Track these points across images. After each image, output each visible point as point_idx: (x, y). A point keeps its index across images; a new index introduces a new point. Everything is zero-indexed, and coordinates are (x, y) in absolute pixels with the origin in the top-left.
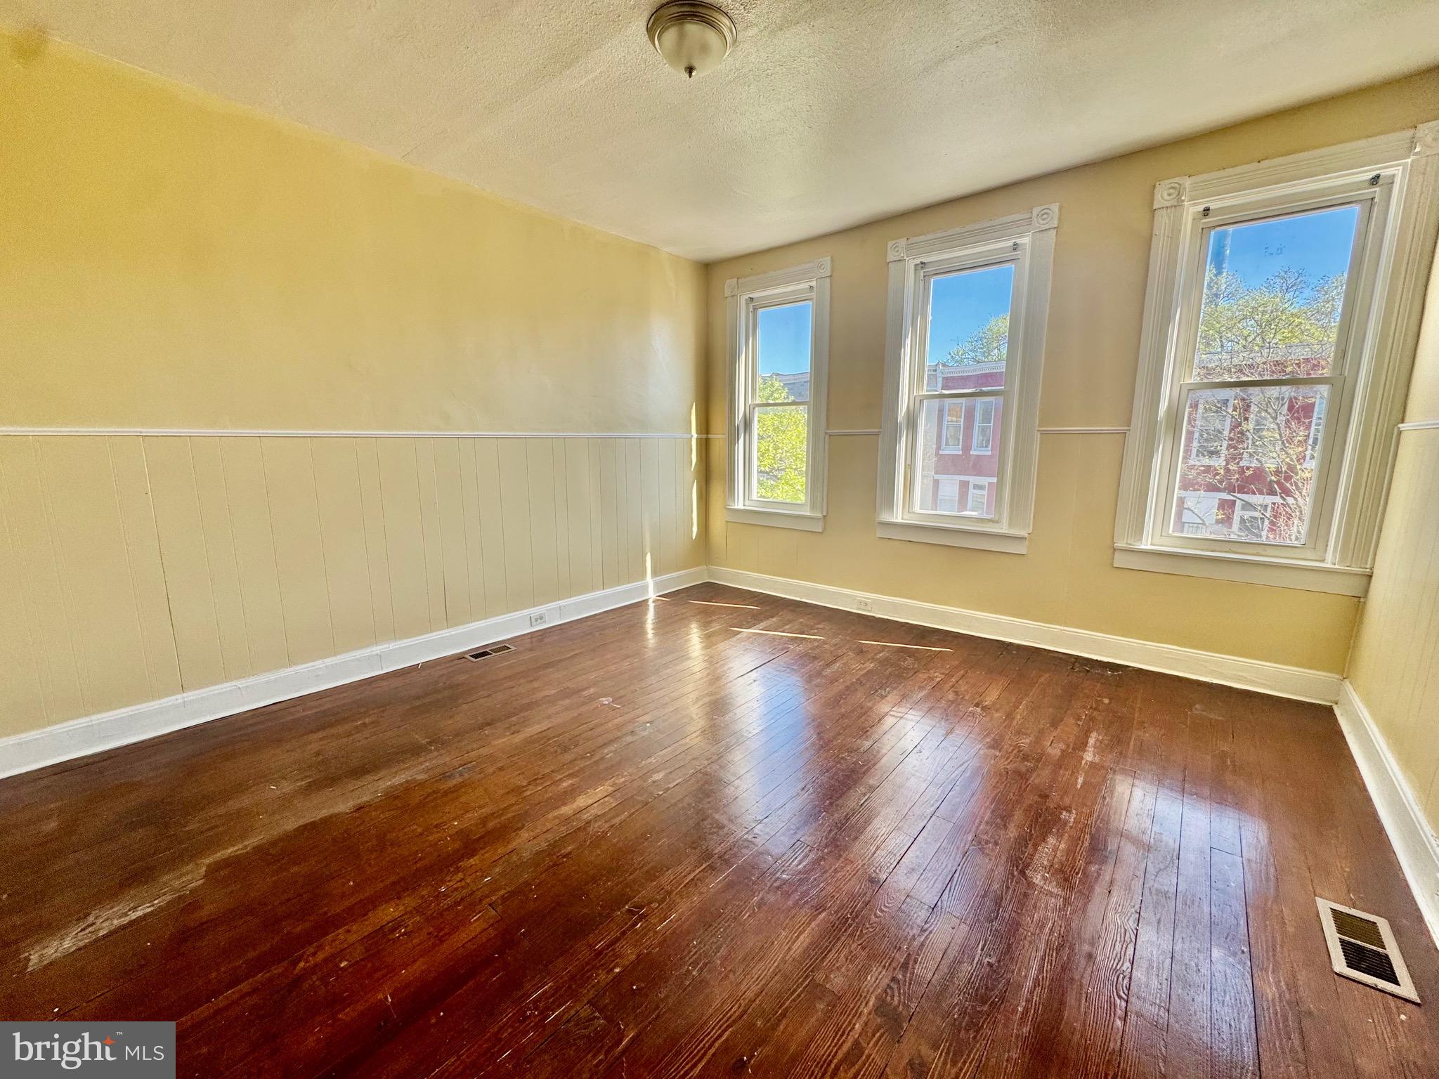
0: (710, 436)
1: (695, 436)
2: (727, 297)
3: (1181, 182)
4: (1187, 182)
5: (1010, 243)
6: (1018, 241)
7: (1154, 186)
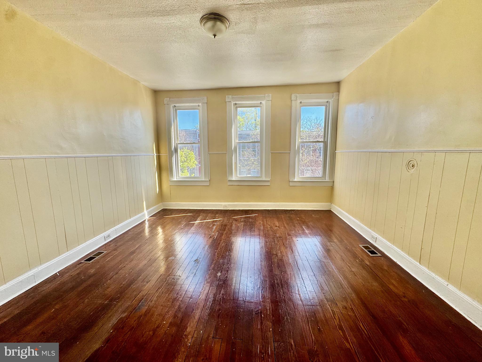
0: (160, 154)
1: (155, 154)
2: (165, 104)
3: (297, 95)
4: (298, 95)
5: (260, 102)
6: (262, 102)
7: (291, 95)
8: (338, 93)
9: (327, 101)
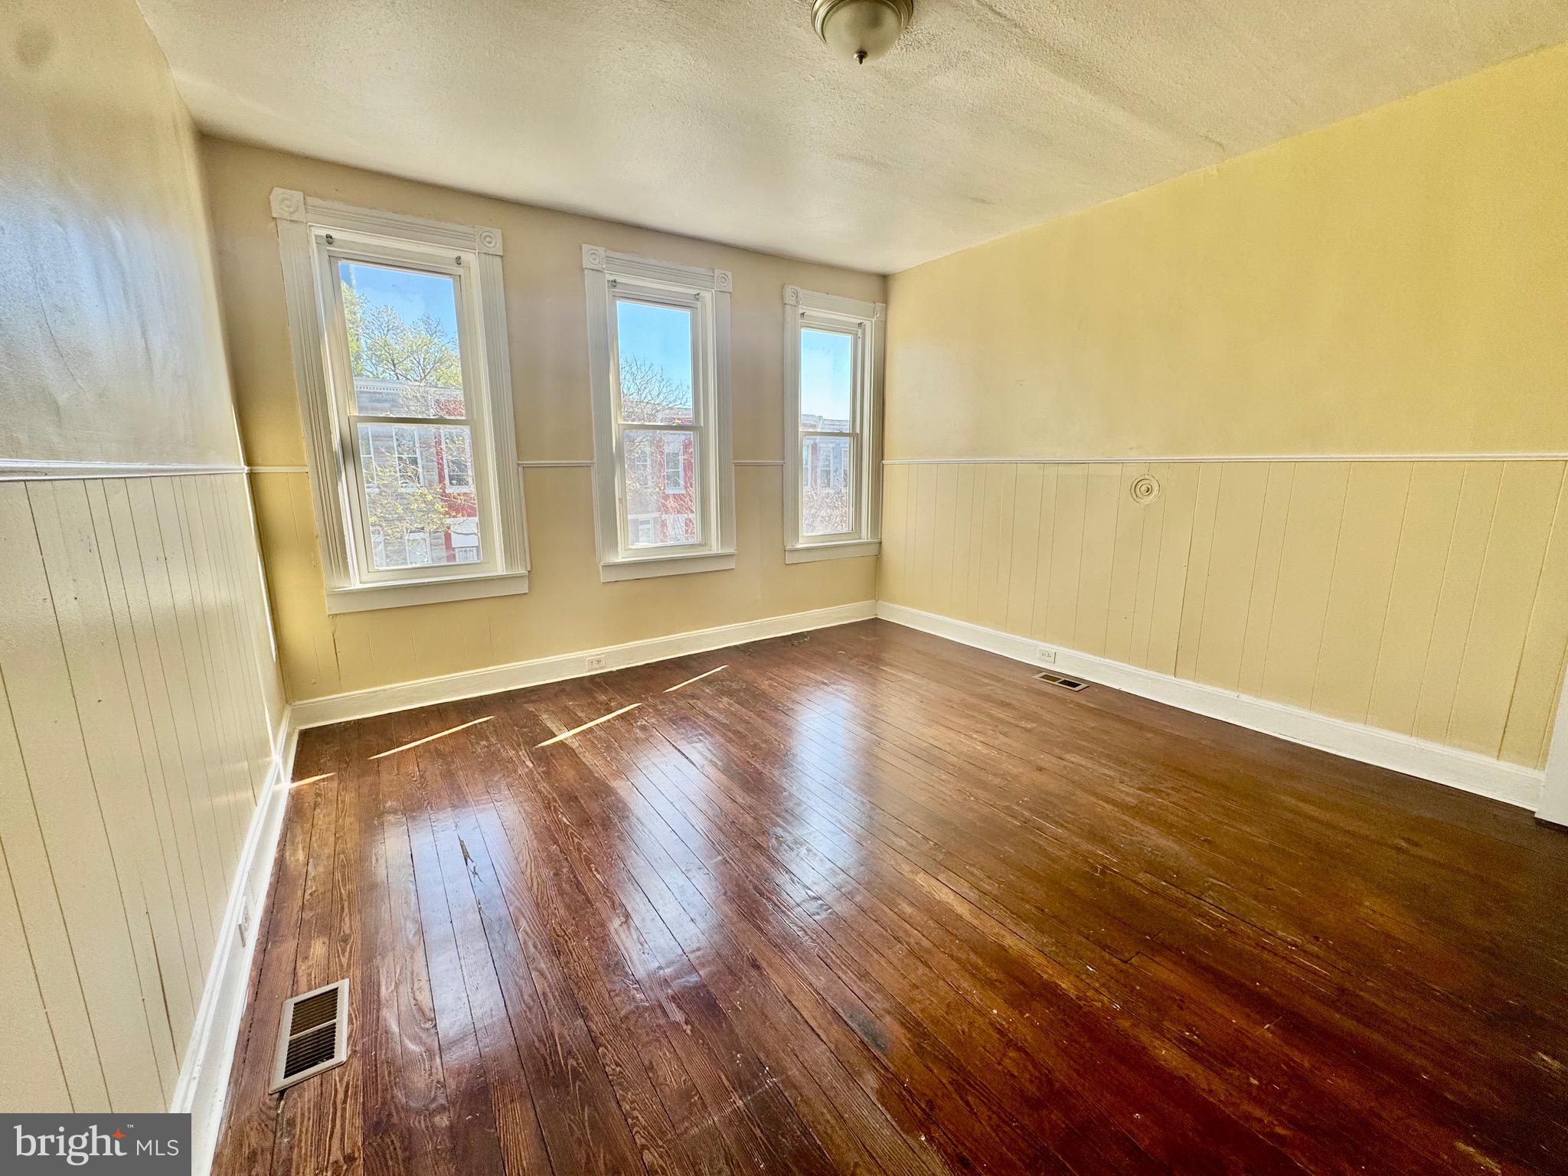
6: (701, 292)
8: (885, 305)
9: (861, 321)
